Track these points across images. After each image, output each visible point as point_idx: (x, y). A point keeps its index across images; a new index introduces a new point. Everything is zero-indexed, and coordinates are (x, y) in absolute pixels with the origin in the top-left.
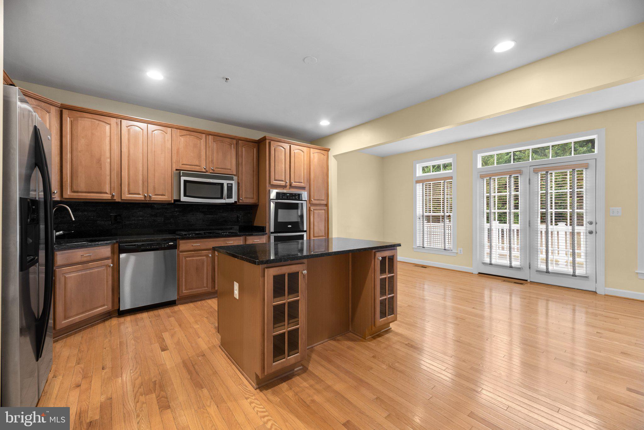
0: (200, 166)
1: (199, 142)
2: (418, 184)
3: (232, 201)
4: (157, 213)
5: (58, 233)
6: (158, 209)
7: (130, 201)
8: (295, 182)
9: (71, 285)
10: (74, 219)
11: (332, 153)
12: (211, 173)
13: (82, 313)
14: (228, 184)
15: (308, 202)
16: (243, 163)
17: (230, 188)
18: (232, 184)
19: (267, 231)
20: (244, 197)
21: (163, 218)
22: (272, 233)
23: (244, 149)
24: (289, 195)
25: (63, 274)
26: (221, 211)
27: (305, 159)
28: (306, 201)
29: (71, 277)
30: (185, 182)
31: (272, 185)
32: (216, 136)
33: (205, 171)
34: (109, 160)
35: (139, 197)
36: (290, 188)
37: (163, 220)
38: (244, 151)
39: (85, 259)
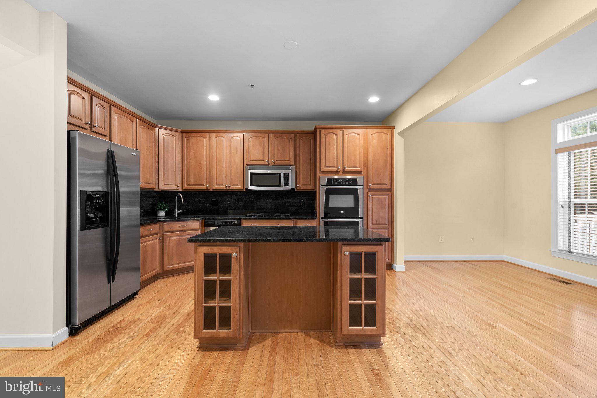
0: (264, 161)
1: (263, 140)
2: (559, 154)
3: (289, 188)
4: (239, 199)
5: (179, 211)
6: (240, 195)
7: (222, 191)
8: (349, 167)
9: (172, 244)
10: (183, 203)
11: (397, 130)
12: (272, 165)
13: (180, 263)
14: (285, 173)
15: (365, 187)
16: (301, 154)
17: (287, 177)
18: (288, 173)
19: (318, 216)
20: (301, 184)
21: (243, 203)
22: (322, 218)
23: (301, 140)
24: (341, 180)
25: (168, 237)
26: (287, 197)
27: (361, 142)
28: (362, 186)
29: (172, 239)
30: (252, 174)
31: (322, 171)
32: (276, 133)
33: (268, 164)
34: (205, 162)
35: (223, 187)
36: (343, 174)
37: (243, 204)
38: (301, 143)
39: (182, 229)
